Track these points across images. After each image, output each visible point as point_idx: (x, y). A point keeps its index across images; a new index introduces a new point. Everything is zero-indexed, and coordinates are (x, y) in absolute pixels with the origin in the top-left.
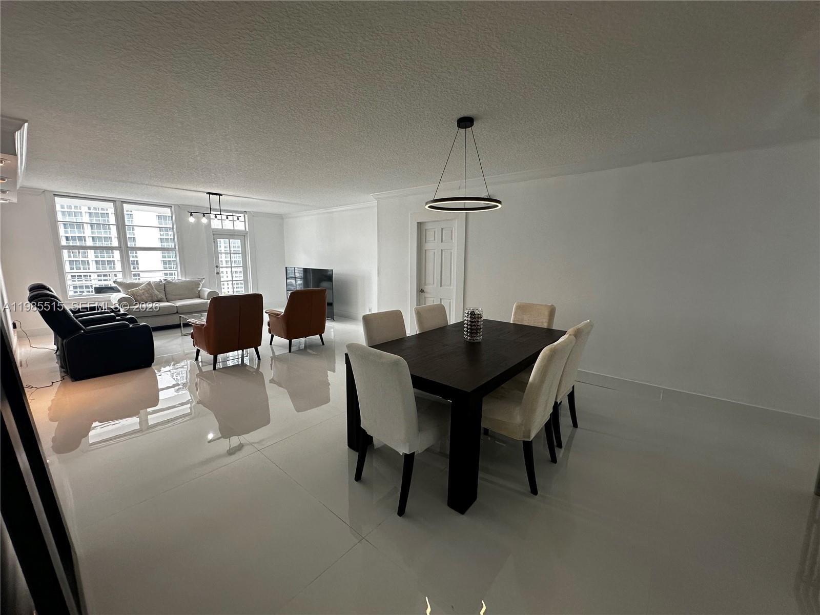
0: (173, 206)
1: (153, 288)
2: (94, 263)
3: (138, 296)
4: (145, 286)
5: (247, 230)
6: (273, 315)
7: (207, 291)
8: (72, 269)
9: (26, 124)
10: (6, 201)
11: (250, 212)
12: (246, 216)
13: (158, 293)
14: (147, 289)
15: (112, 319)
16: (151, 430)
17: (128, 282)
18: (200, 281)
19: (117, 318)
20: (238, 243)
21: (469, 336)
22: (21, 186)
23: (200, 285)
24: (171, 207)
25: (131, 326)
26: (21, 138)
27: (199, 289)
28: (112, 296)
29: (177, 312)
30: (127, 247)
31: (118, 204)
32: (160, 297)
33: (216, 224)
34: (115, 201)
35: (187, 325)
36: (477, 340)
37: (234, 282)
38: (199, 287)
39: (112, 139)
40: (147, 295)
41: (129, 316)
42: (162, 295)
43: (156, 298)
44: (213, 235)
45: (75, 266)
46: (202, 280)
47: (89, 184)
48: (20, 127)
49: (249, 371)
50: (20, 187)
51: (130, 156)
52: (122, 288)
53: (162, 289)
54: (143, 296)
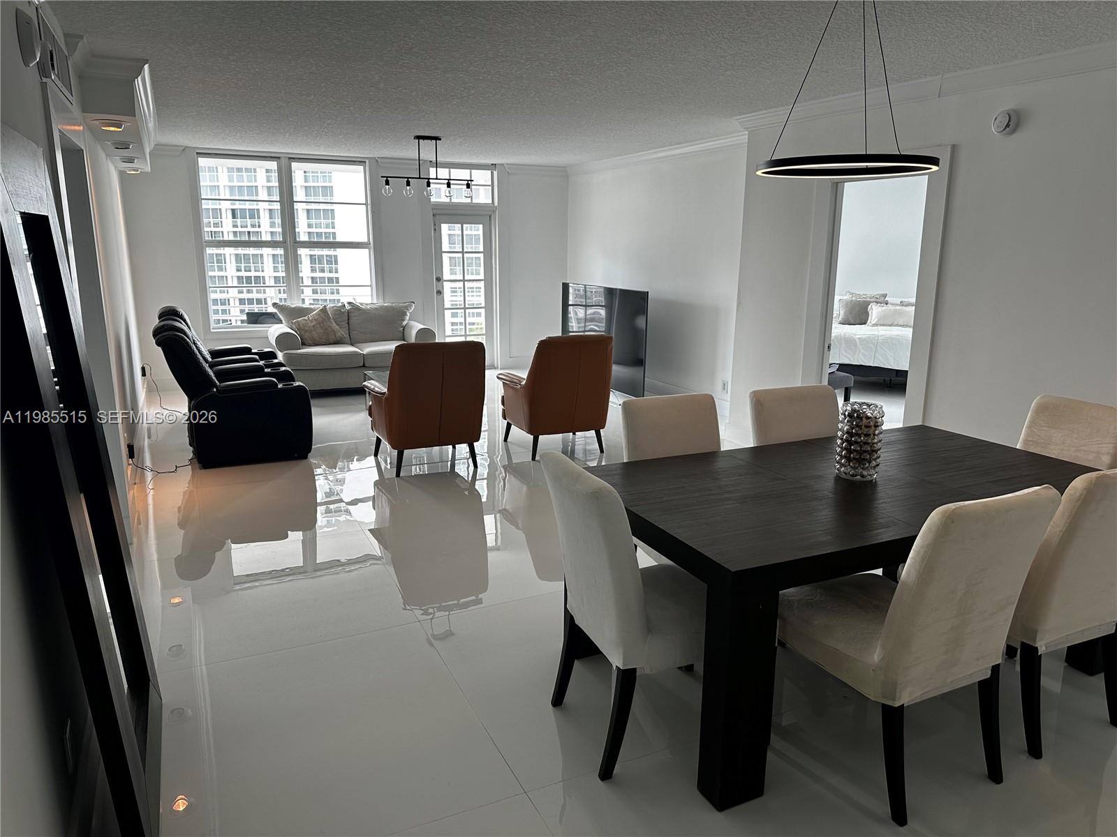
0: (367, 161)
1: (329, 318)
2: (271, 259)
3: (307, 331)
4: (318, 314)
5: (496, 203)
6: (509, 384)
7: (417, 326)
8: (239, 270)
9: (146, 67)
10: (138, 171)
11: (503, 164)
12: (495, 173)
13: (338, 327)
14: (320, 320)
15: (258, 371)
16: (319, 573)
17: (293, 306)
18: (407, 308)
19: (266, 370)
20: (476, 230)
21: (842, 465)
22: (155, 143)
23: (406, 315)
24: (365, 162)
25: (280, 386)
26: (144, 86)
27: (404, 323)
28: (270, 329)
29: (364, 366)
30: (296, 242)
31: (283, 161)
32: (339, 334)
33: (439, 194)
34: (279, 158)
35: (360, 391)
36: (863, 476)
37: (467, 311)
38: (404, 320)
39: (252, 71)
40: (320, 330)
41: (283, 369)
42: (342, 332)
43: (333, 336)
44: (433, 215)
45: (243, 265)
46: (410, 306)
47: (238, 135)
48: (139, 71)
49: (460, 487)
50: (155, 145)
51: (283, 92)
52: (284, 317)
53: (344, 321)
54: (314, 332)
